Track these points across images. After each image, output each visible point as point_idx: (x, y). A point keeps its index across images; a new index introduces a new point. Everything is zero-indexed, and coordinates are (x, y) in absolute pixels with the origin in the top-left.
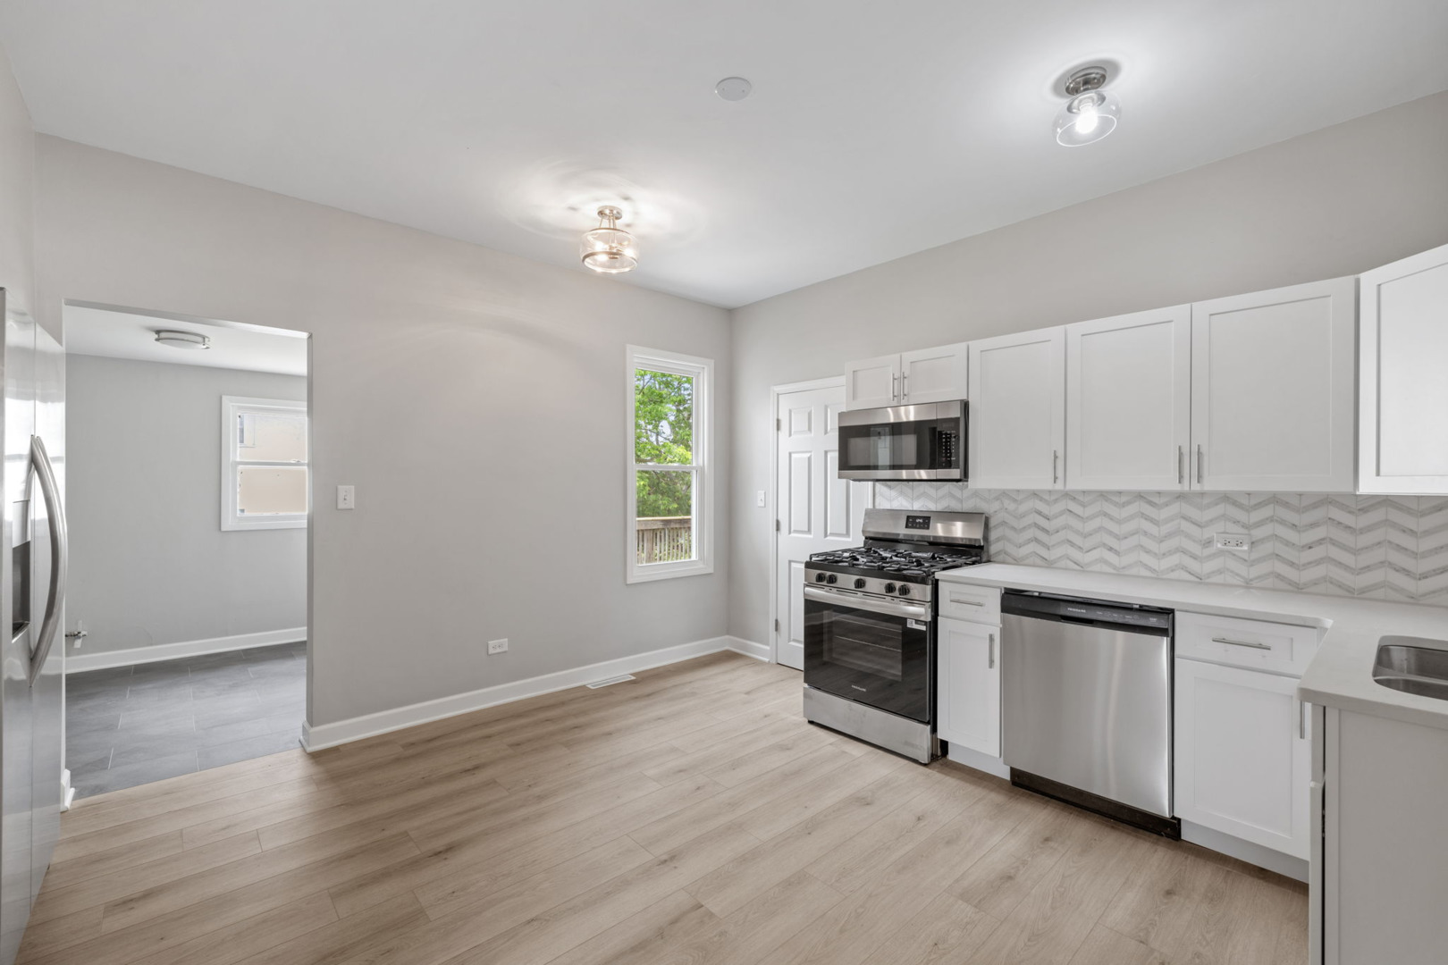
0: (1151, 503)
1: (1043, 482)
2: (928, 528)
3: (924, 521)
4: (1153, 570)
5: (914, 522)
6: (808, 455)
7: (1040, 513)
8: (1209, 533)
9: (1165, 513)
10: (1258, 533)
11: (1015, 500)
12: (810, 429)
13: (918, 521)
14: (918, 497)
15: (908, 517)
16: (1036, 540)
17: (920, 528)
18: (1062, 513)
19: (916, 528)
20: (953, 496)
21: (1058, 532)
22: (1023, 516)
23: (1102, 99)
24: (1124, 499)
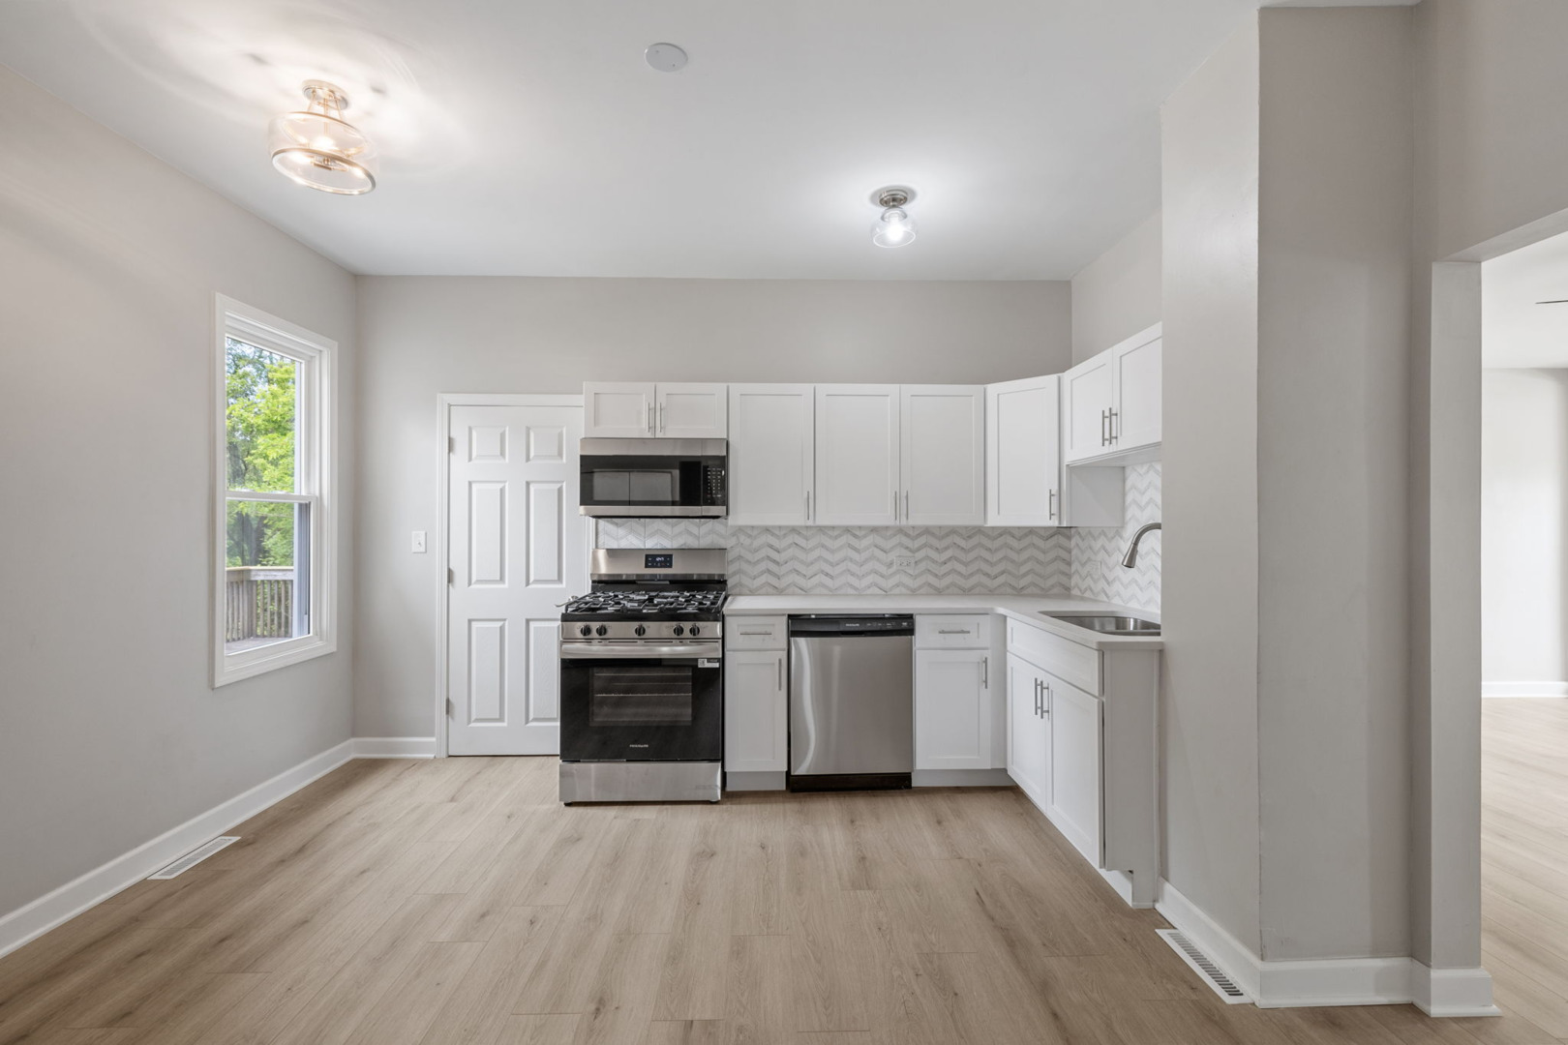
0: (855, 536)
1: (797, 519)
2: (671, 566)
3: (667, 560)
4: (856, 589)
5: (654, 560)
6: (501, 485)
7: (771, 547)
8: (892, 556)
9: (865, 542)
10: (919, 555)
11: (750, 536)
12: (502, 454)
13: (658, 559)
14: (652, 535)
15: (647, 556)
16: (769, 571)
17: (661, 567)
18: (789, 546)
19: (656, 567)
20: (690, 534)
21: (786, 563)
22: (756, 550)
23: (905, 216)
24: (836, 533)
